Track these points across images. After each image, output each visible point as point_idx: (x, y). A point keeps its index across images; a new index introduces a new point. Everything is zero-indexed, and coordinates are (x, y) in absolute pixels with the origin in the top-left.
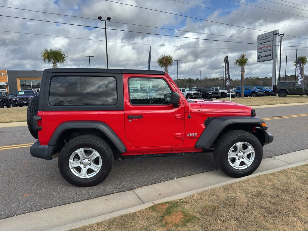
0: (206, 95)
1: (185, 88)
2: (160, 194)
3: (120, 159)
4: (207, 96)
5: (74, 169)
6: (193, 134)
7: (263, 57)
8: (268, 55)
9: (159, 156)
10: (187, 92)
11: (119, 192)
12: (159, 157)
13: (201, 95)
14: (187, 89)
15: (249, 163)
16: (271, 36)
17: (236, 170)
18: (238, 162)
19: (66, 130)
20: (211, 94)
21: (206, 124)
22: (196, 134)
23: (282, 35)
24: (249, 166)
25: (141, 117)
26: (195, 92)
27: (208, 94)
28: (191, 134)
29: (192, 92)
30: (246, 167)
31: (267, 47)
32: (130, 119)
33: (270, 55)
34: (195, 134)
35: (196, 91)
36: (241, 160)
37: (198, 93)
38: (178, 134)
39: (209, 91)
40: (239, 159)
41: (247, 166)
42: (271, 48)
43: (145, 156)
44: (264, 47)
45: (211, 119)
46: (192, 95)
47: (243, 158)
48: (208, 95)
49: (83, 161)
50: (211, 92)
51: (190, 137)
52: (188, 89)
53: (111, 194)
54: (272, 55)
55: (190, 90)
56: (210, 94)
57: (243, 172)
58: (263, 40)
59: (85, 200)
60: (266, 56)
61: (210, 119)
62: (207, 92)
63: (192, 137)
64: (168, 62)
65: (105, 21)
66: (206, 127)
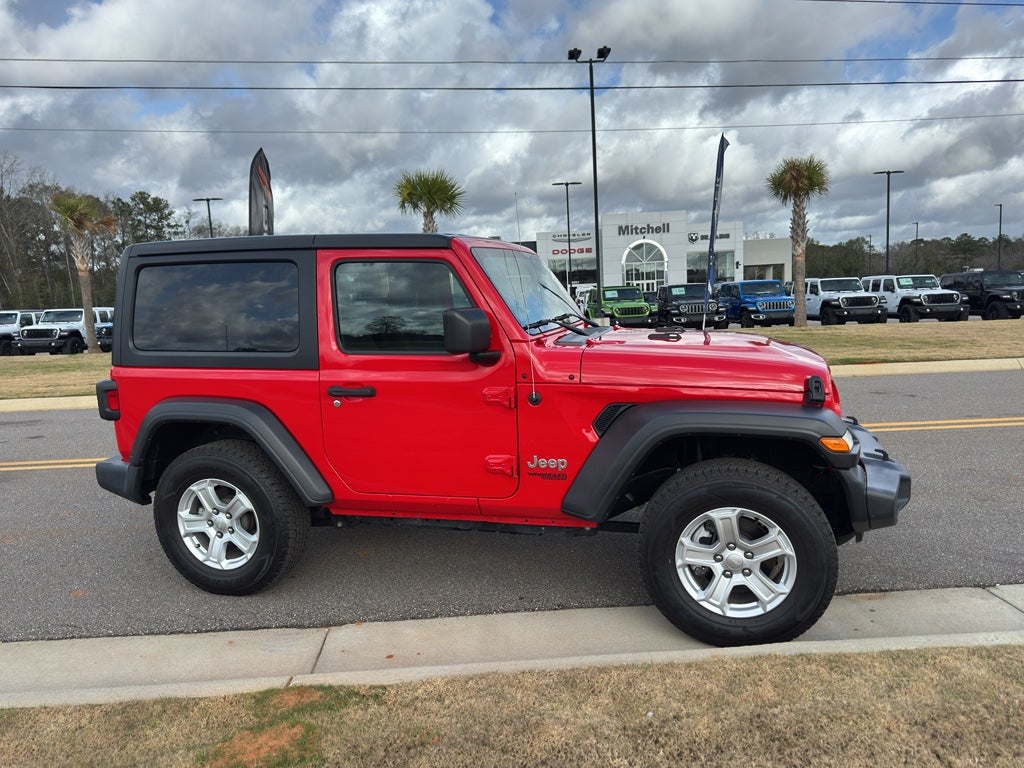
0: (988, 303)
1: (894, 278)
2: (390, 657)
3: (339, 525)
4: (994, 308)
5: (194, 538)
6: (553, 463)
9: (460, 527)
10: (901, 293)
11: (287, 627)
12: (459, 529)
13: (963, 302)
14: (903, 282)
15: (772, 595)
17: (713, 618)
18: (723, 586)
19: (161, 422)
20: (1012, 300)
21: (603, 426)
22: (563, 463)
24: (770, 608)
25: (369, 391)
26: (939, 291)
27: (997, 298)
28: (543, 463)
29: (925, 292)
30: (759, 611)
32: (337, 397)
34: (559, 464)
35: (944, 287)
36: (738, 579)
37: (953, 295)
38: (493, 459)
39: (1002, 285)
40: (730, 576)
41: (764, 608)
43: (416, 523)
45: (622, 409)
46: (920, 304)
47: (745, 575)
48: (995, 303)
49: (215, 517)
50: (1010, 292)
51: (539, 473)
52: (906, 280)
53: (260, 628)
55: (918, 284)
56: (1007, 300)
57: (744, 628)
59: (181, 632)
61: (617, 407)
62: (995, 291)
63: (549, 474)
64: (806, 182)
65: (591, 62)
66: (600, 437)
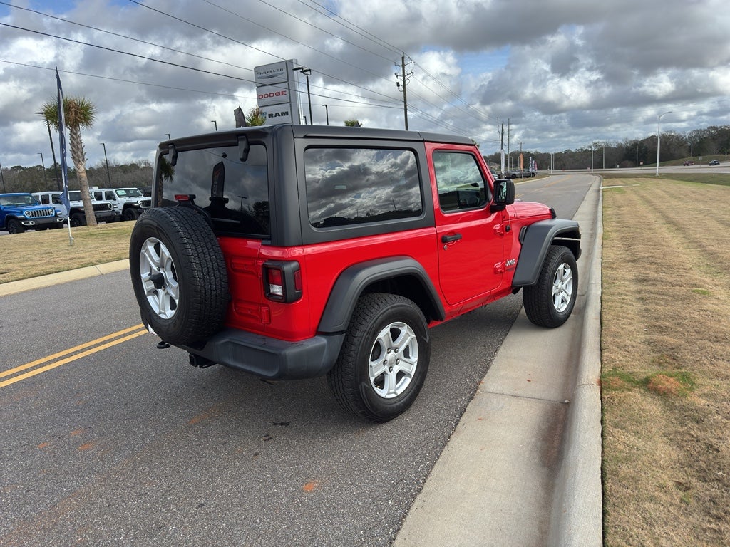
1: (114, 190)
2: (529, 381)
7: (272, 116)
8: (283, 114)
15: (568, 297)
16: (282, 72)
21: (522, 240)
23: (309, 73)
25: (459, 236)
26: (143, 198)
28: (509, 263)
29: (137, 199)
31: (278, 94)
33: (287, 113)
34: (513, 262)
38: (498, 265)
41: (567, 304)
42: (285, 98)
44: (272, 95)
45: (525, 230)
49: (388, 356)
52: (122, 192)
54: (289, 113)
55: (130, 194)
57: (565, 314)
58: (268, 78)
59: (450, 435)
60: (279, 115)
63: (511, 268)
66: (522, 245)
